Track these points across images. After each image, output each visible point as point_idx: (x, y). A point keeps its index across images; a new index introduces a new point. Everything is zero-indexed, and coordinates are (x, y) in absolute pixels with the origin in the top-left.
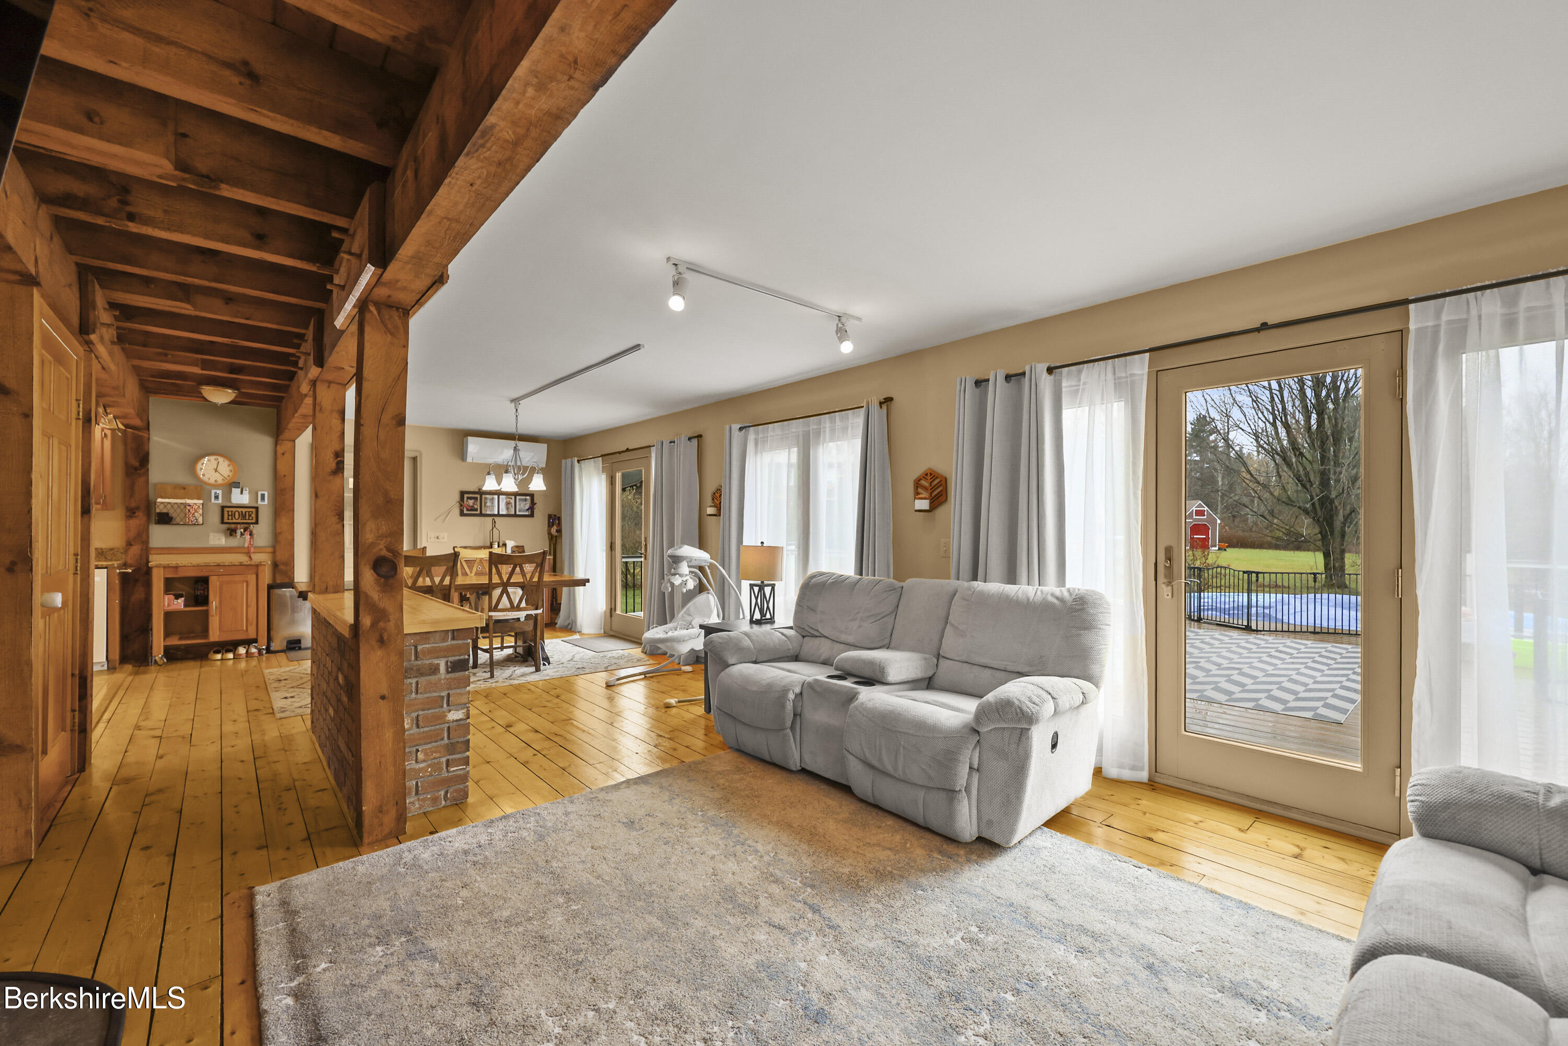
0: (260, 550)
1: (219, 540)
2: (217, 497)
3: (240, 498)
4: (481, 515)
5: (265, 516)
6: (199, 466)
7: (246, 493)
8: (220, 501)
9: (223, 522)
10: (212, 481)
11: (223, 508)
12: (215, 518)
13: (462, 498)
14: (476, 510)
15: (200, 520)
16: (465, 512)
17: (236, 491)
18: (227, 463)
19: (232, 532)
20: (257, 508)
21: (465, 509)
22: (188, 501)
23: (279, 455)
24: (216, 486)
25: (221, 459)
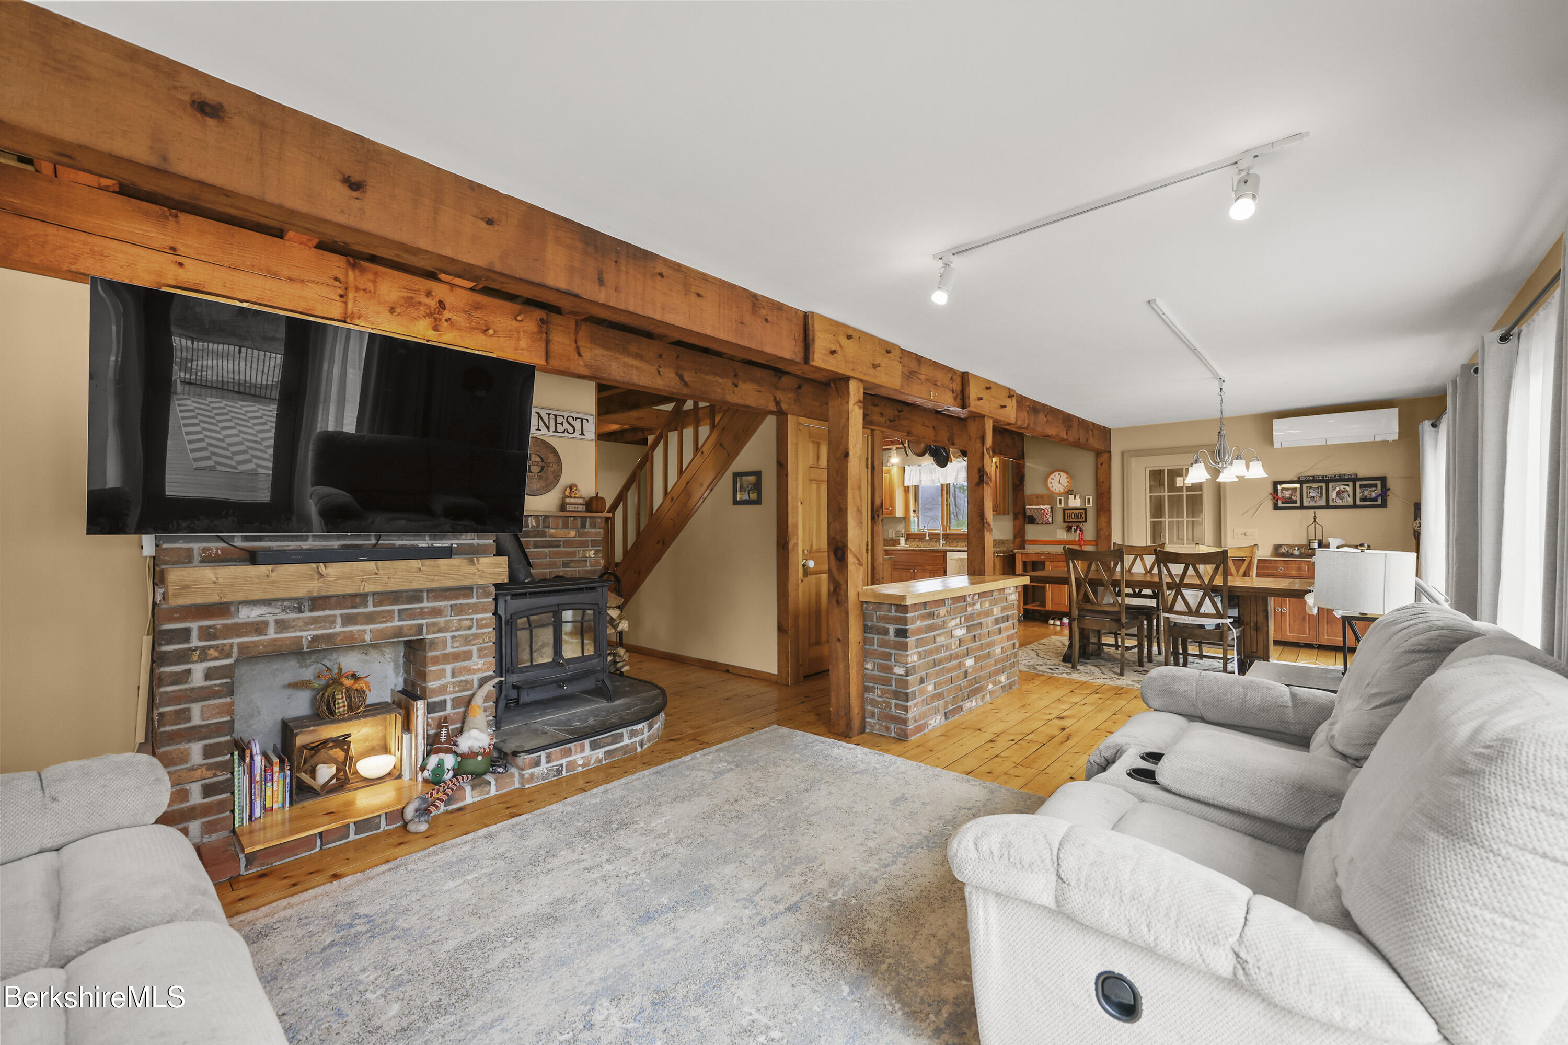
0: (1088, 543)
1: (1062, 535)
2: (1060, 503)
3: (1075, 502)
4: (1302, 507)
5: (1091, 516)
6: (1050, 480)
7: (1077, 498)
8: (1063, 505)
9: (1064, 522)
10: (1057, 491)
11: (1064, 510)
12: (1059, 517)
13: (1275, 490)
14: (1295, 502)
15: (1050, 520)
16: (1280, 504)
17: (1071, 497)
18: (1066, 476)
19: (1069, 529)
20: (1085, 510)
21: (1280, 502)
22: (1042, 507)
23: (1099, 466)
24: (1060, 494)
25: (1062, 474)
